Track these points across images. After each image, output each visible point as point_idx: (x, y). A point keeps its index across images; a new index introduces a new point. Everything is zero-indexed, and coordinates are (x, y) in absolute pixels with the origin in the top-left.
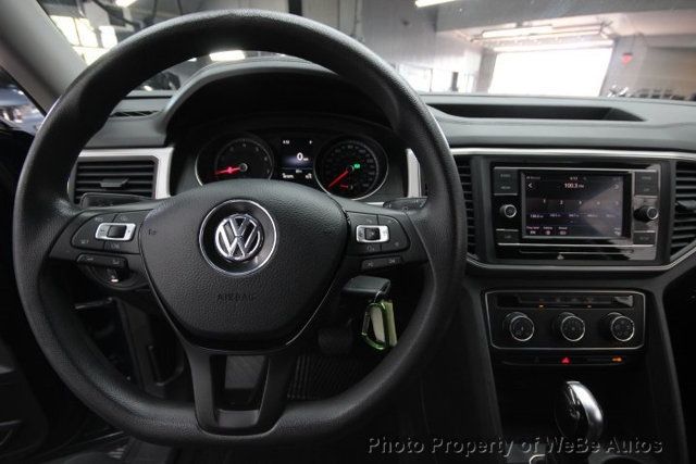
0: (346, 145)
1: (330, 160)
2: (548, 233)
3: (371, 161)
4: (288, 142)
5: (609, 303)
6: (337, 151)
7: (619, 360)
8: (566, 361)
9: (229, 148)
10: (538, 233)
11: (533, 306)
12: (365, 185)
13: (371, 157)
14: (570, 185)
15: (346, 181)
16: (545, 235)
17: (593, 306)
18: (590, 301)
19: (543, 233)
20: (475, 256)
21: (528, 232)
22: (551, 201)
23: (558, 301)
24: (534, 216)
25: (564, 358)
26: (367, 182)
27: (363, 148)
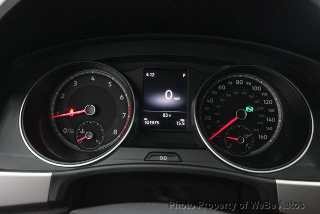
0: (234, 80)
1: (211, 101)
3: (269, 102)
4: (152, 75)
6: (220, 88)
9: (72, 82)
12: (261, 137)
13: (270, 97)
15: (233, 131)
26: (263, 132)
27: (258, 84)
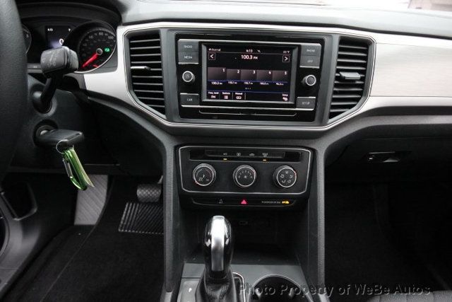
0: (98, 32)
2: (226, 97)
4: (51, 30)
5: (280, 157)
6: (91, 37)
7: (287, 202)
8: (244, 202)
10: (217, 97)
11: (217, 159)
14: (246, 57)
16: (223, 99)
17: (268, 160)
18: (265, 155)
19: (222, 97)
20: (164, 116)
21: (209, 96)
22: (228, 70)
23: (239, 155)
24: (215, 83)
25: (242, 201)
